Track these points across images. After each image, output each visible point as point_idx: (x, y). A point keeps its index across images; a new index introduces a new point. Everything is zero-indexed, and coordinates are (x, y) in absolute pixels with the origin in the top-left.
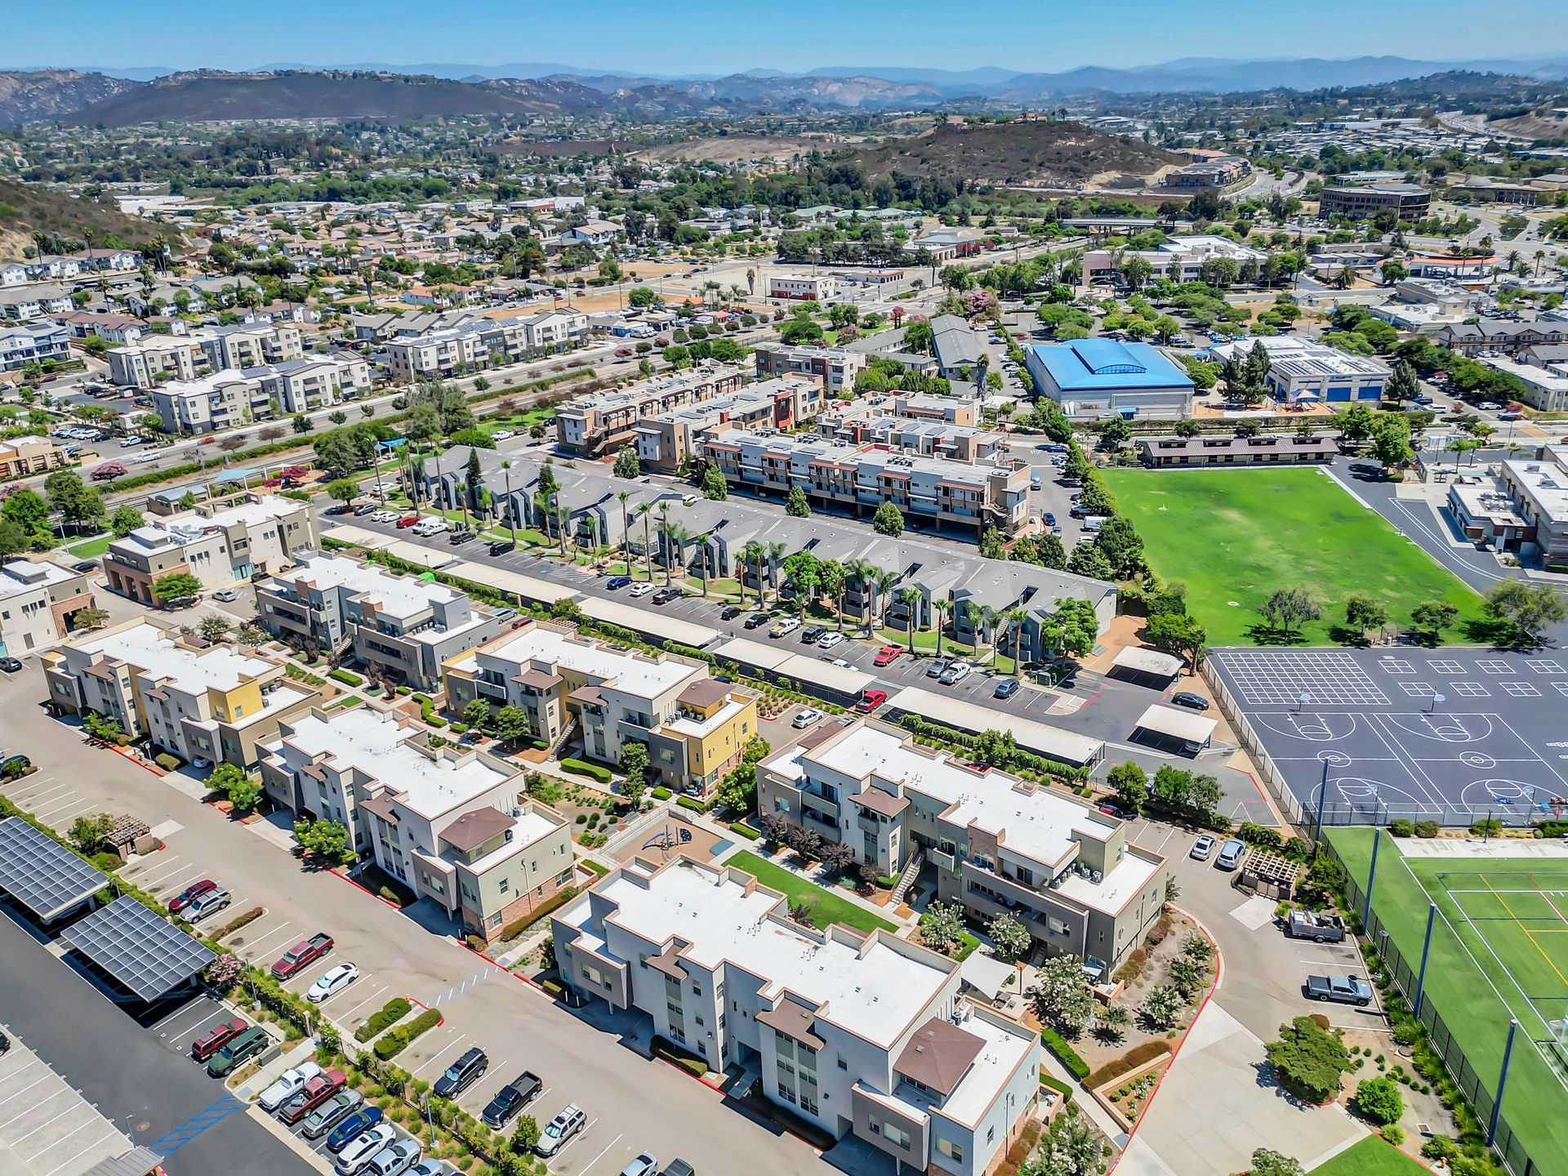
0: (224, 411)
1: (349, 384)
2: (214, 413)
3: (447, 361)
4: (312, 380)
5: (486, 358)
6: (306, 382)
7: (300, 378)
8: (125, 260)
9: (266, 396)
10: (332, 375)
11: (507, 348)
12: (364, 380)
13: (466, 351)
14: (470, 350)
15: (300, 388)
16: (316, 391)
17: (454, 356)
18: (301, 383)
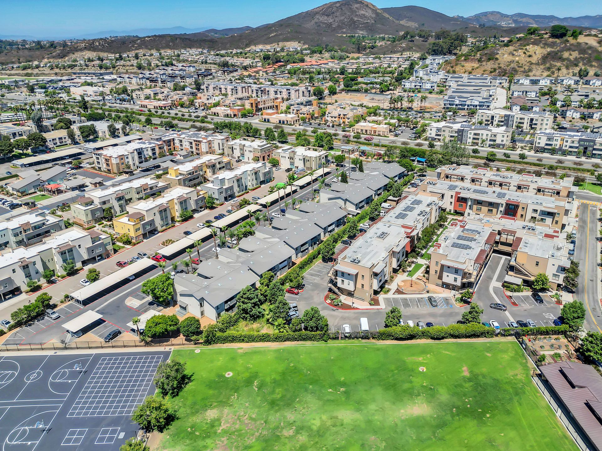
0: (440, 135)
1: (495, 141)
2: (437, 135)
3: (551, 145)
4: (478, 134)
5: (576, 150)
6: (475, 134)
7: (473, 132)
8: (597, 82)
9: (456, 135)
10: (487, 135)
11: (594, 149)
12: (502, 141)
13: (565, 143)
14: (569, 144)
15: (472, 136)
16: (478, 139)
17: (557, 144)
18: (473, 134)
